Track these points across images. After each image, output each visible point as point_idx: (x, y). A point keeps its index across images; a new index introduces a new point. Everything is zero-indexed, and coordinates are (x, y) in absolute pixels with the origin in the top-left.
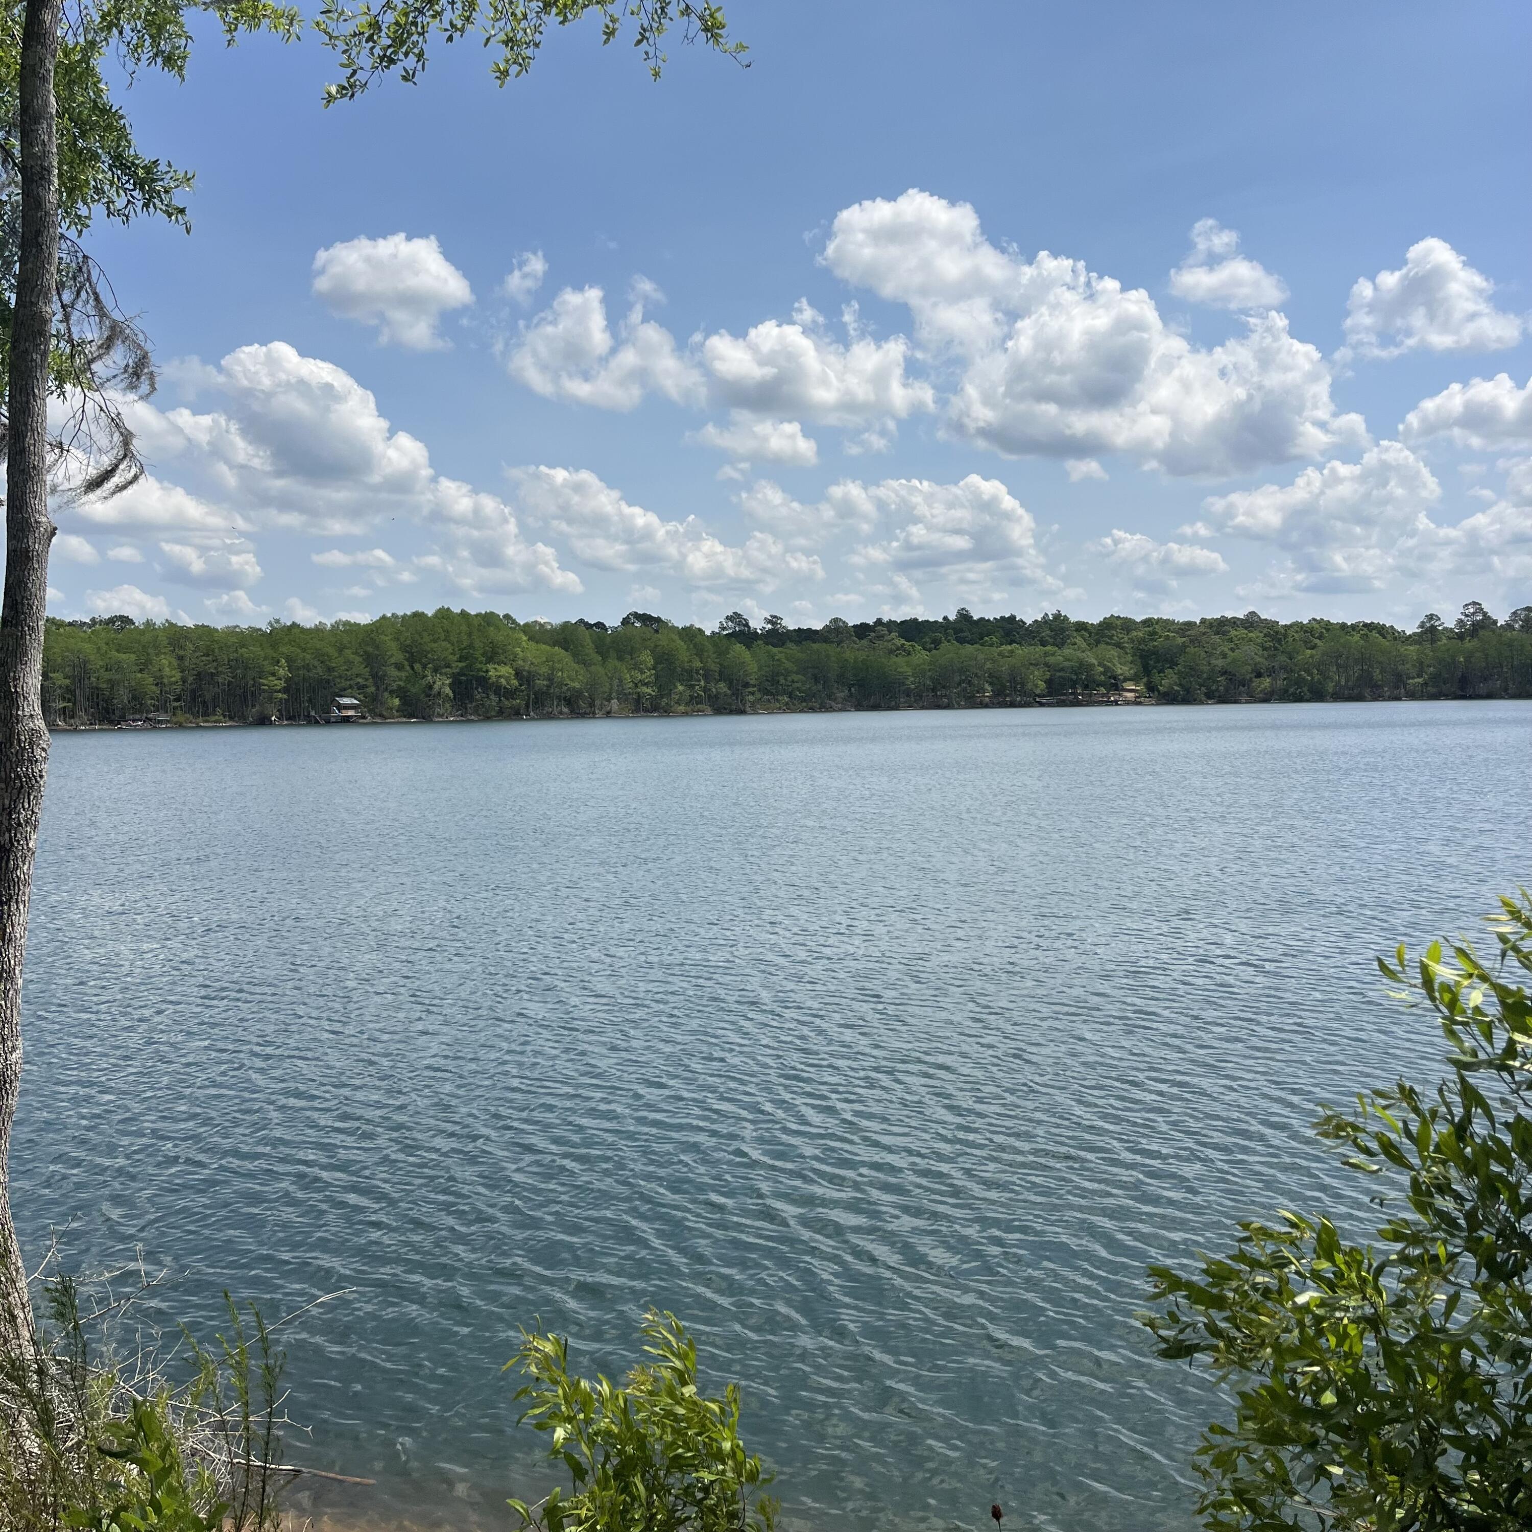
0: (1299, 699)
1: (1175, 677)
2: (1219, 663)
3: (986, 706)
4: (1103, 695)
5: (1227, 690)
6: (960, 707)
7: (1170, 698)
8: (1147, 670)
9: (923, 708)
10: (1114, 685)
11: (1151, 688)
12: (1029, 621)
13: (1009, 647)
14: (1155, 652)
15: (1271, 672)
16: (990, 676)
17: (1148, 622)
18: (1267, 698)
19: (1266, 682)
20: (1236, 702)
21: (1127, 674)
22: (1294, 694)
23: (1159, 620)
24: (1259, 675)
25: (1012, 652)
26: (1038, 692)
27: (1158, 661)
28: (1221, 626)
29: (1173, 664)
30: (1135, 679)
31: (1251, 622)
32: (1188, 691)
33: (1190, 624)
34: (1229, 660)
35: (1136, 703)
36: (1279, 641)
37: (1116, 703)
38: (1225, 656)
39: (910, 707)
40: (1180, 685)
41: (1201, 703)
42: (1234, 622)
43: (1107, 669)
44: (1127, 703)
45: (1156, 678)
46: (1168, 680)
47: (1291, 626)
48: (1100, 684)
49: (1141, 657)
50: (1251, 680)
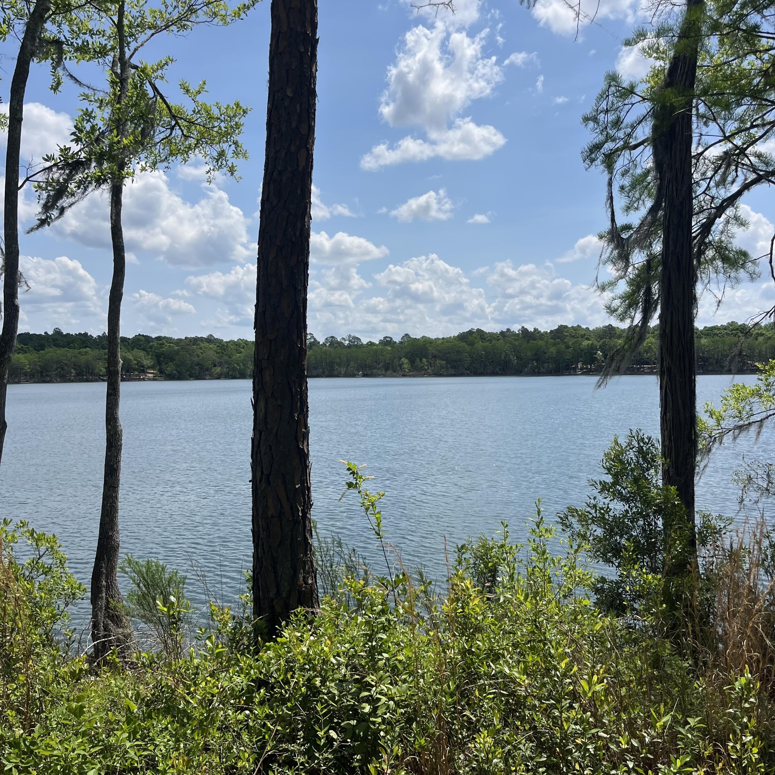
0: (234, 377)
1: (174, 366)
2: (196, 359)
3: (72, 381)
4: (137, 375)
5: (199, 373)
6: (57, 382)
7: (171, 377)
8: (159, 363)
9: (35, 382)
10: (142, 370)
11: (161, 372)
12: (95, 336)
13: (85, 350)
14: (163, 354)
15: (220, 364)
16: (74, 365)
17: (159, 338)
18: (219, 377)
19: (218, 370)
20: (204, 379)
21: (149, 365)
22: (232, 375)
23: (165, 337)
24: (215, 366)
25: (86, 352)
26: (101, 373)
27: (164, 358)
28: (196, 340)
29: (172, 360)
30: (152, 367)
31: (210, 340)
32: (180, 373)
33: (180, 340)
34: (201, 358)
35: (154, 379)
36: (224, 349)
37: (144, 379)
38: (198, 356)
39: (27, 382)
40: (176, 370)
41: (187, 379)
42: (202, 339)
43: (139, 363)
44: (149, 379)
45: (164, 366)
46: (170, 368)
47: (229, 342)
48: (135, 370)
49: (156, 356)
50: (211, 368)
